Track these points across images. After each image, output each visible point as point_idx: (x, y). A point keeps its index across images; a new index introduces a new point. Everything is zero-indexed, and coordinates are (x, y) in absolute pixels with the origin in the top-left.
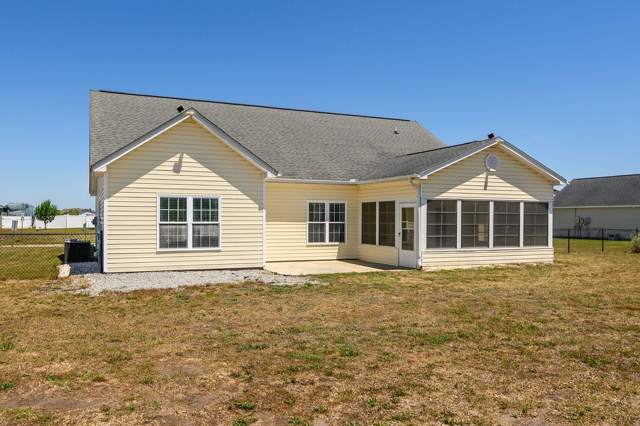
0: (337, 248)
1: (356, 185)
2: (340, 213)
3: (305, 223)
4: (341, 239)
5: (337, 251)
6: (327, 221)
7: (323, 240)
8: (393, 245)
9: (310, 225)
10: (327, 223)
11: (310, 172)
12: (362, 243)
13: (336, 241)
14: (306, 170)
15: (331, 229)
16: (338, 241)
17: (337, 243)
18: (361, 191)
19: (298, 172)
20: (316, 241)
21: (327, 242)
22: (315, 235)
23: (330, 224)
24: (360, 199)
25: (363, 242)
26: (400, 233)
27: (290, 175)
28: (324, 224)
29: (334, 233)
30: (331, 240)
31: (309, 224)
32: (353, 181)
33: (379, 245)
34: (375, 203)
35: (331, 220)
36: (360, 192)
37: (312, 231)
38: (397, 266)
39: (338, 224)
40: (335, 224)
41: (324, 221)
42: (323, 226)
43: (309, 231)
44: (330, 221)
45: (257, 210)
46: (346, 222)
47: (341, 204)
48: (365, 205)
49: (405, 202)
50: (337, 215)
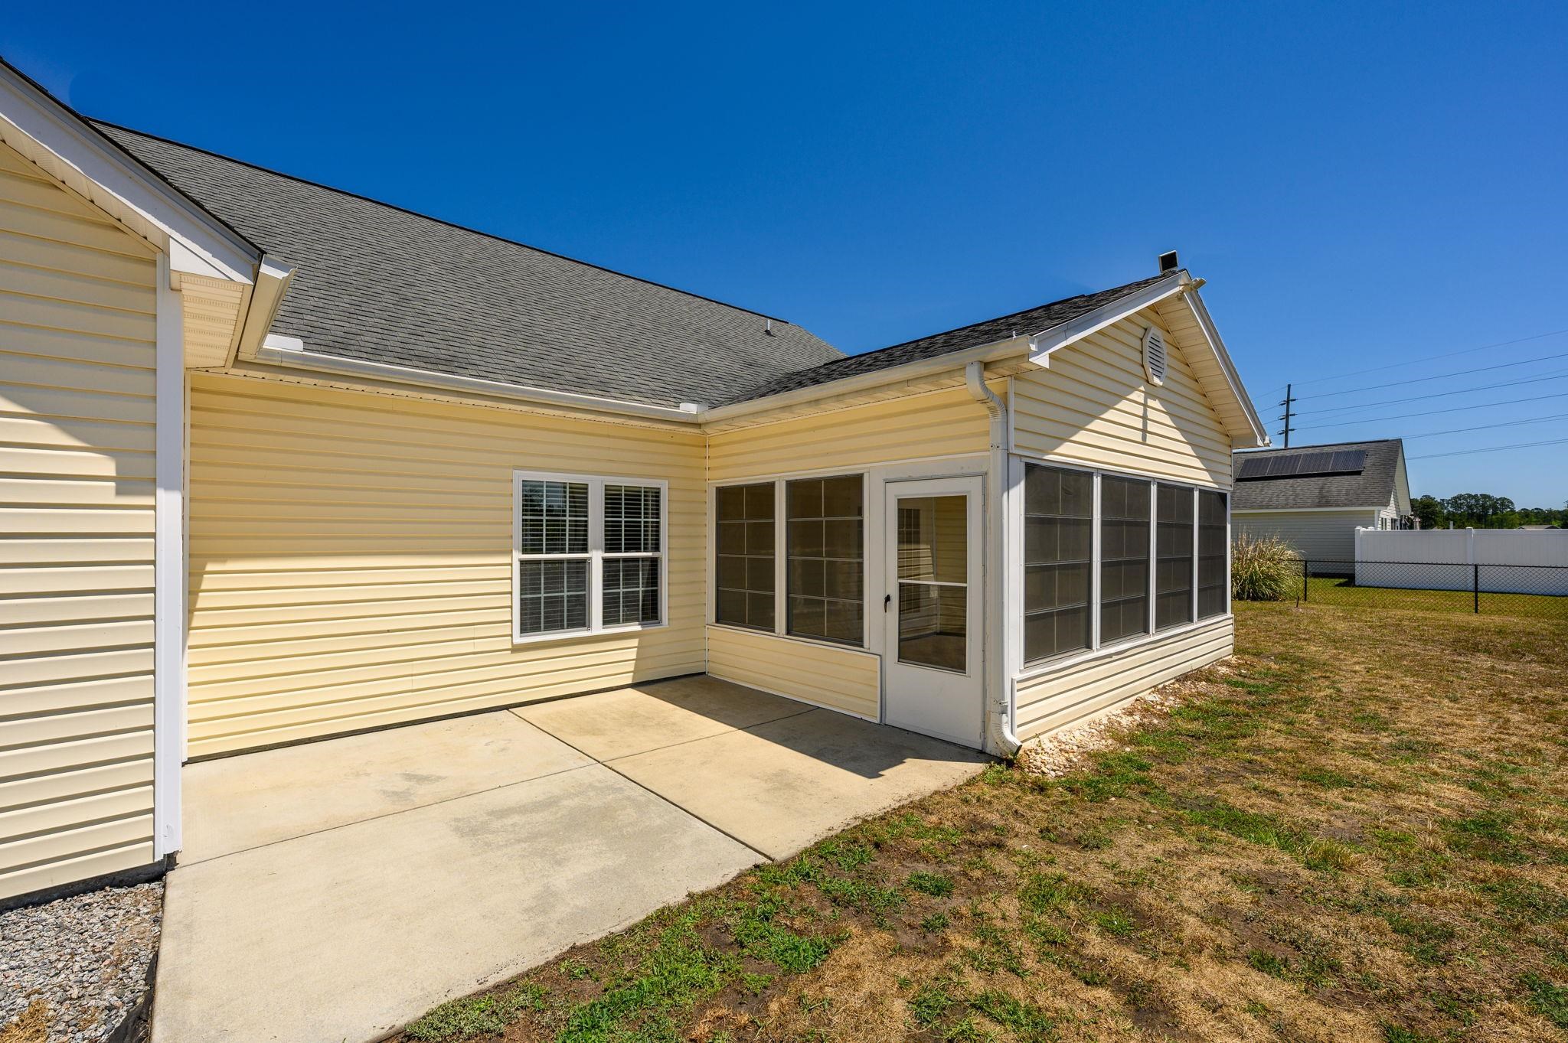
0: (635, 642)
1: (698, 425)
2: (643, 520)
3: (506, 560)
4: (650, 611)
5: (632, 654)
6: (596, 548)
7: (579, 618)
8: (853, 637)
9: (528, 567)
10: (596, 558)
11: (530, 367)
12: (718, 621)
13: (627, 620)
14: (514, 359)
15: (610, 580)
16: (637, 620)
17: (635, 627)
18: (711, 450)
19: (478, 358)
20: (553, 624)
21: (597, 627)
22: (549, 602)
23: (606, 561)
24: (708, 474)
25: (724, 615)
26: (888, 599)
27: (432, 360)
28: (584, 561)
29: (621, 590)
30: (609, 619)
31: (523, 562)
32: (689, 408)
33: (788, 632)
34: (770, 487)
35: (611, 545)
36: (708, 452)
37: (538, 590)
38: (877, 721)
39: (636, 560)
40: (625, 560)
41: (585, 550)
42: (582, 567)
43: (521, 590)
44: (607, 550)
45: (106, 492)
46: (664, 554)
47: (647, 490)
48: (728, 498)
49: (915, 475)
50: (633, 529)
